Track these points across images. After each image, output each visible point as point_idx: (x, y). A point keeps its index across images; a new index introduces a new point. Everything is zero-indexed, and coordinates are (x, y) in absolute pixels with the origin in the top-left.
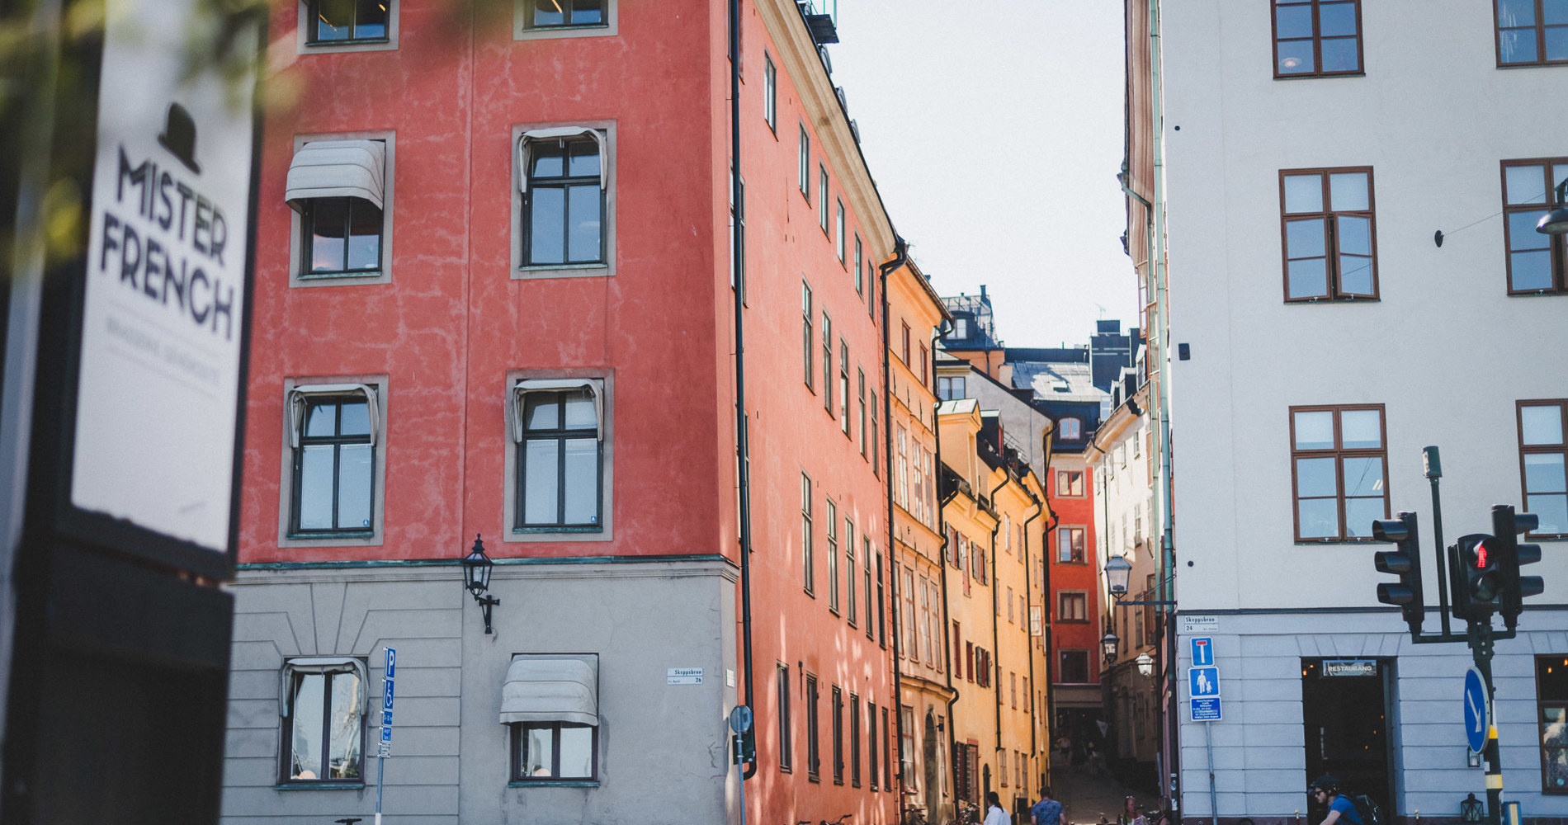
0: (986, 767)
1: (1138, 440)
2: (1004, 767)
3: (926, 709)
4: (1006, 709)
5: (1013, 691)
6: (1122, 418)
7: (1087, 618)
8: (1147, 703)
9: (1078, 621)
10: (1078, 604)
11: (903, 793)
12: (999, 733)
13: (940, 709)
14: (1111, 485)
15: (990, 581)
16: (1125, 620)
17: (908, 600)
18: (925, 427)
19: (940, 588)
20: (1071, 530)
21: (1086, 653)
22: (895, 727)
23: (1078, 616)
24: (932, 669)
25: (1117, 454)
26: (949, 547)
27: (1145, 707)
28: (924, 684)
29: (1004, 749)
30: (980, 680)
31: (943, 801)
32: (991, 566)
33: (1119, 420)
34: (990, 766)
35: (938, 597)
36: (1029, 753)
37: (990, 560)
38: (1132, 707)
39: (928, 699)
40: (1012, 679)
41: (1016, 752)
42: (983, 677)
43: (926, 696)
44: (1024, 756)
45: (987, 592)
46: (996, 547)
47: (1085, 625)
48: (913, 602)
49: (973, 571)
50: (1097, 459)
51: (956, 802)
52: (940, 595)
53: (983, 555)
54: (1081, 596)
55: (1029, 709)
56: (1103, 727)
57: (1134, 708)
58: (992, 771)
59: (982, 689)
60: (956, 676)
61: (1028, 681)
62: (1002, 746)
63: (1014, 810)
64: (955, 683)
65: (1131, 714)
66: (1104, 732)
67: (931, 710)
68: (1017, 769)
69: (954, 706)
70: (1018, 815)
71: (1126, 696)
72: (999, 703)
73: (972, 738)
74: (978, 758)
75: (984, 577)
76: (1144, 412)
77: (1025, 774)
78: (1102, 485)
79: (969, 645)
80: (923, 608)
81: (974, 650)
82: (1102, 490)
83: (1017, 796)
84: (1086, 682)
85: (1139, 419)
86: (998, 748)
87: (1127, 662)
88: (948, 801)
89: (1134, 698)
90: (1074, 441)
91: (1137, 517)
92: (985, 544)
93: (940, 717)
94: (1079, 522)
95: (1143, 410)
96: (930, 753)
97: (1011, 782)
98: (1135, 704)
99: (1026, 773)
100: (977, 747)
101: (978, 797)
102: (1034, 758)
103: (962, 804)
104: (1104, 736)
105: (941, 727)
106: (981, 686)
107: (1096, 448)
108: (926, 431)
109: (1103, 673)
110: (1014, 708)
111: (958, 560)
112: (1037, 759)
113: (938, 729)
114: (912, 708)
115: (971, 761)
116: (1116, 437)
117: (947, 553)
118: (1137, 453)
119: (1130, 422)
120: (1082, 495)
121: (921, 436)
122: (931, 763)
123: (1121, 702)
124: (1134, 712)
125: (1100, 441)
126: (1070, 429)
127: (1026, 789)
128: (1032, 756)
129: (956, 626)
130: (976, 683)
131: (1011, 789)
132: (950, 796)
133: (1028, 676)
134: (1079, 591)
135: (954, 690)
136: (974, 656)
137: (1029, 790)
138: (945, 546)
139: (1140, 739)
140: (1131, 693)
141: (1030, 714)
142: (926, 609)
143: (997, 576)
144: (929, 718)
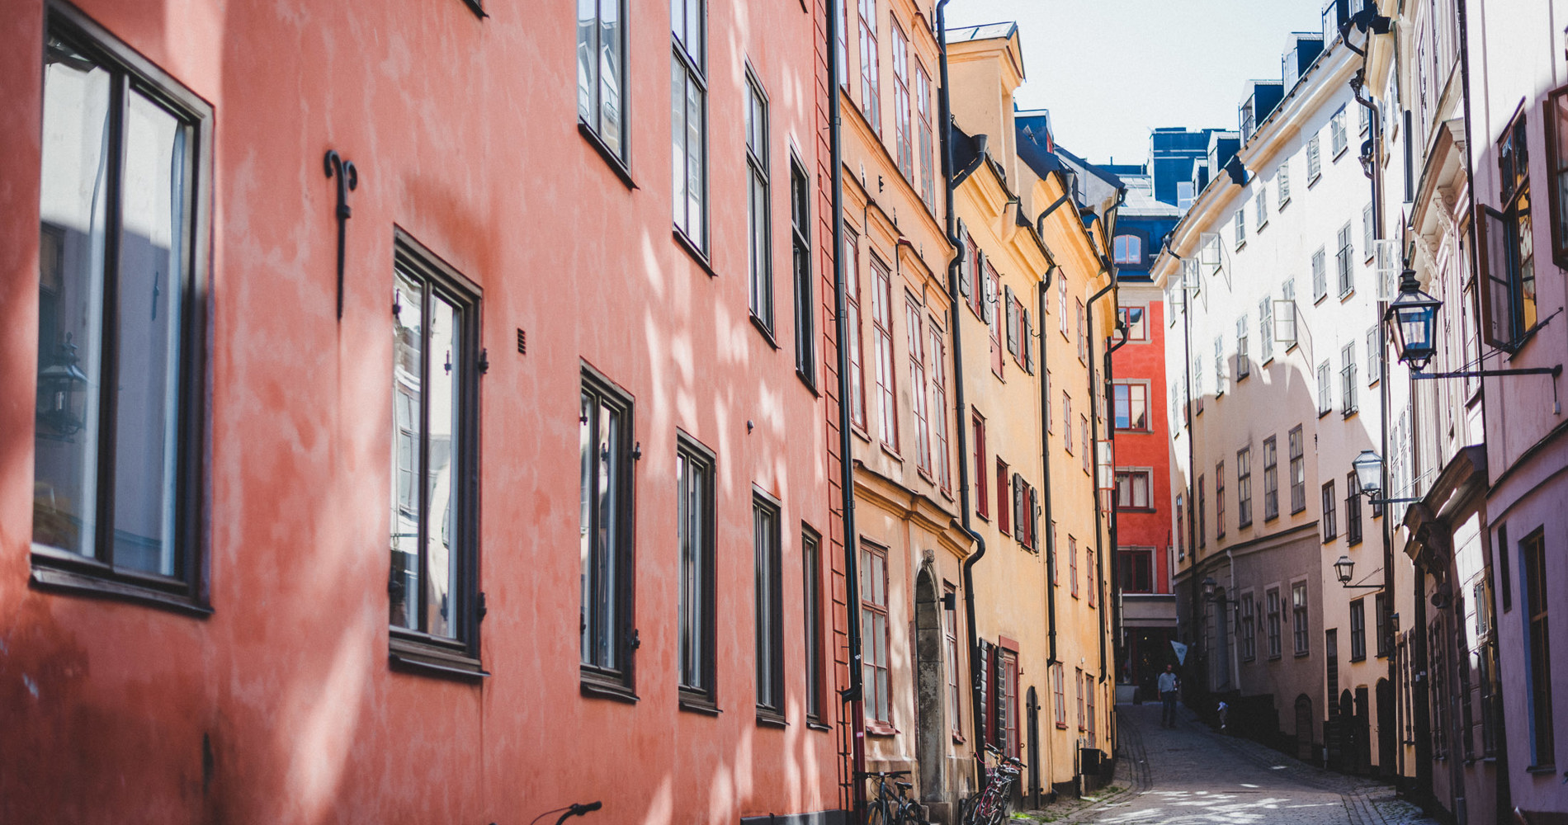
0: (1032, 690)
1: (1242, 222)
2: (1060, 694)
3: (918, 560)
4: (1062, 594)
5: (1073, 568)
6: (1215, 196)
7: (1151, 506)
8: (1259, 607)
9: (1140, 509)
10: (1139, 484)
11: (859, 734)
12: (1052, 634)
13: (946, 568)
14: (1196, 305)
15: (1036, 367)
16: (1220, 490)
17: (877, 324)
18: (919, 14)
19: (947, 339)
20: (1129, 386)
21: (1151, 552)
22: (840, 582)
23: (1140, 502)
24: (932, 485)
25: (1207, 254)
26: (964, 266)
27: (1256, 615)
28: (912, 503)
29: (1060, 664)
30: (1021, 535)
31: (955, 756)
32: (1037, 341)
33: (1211, 200)
34: (1037, 690)
35: (943, 354)
36: (1097, 674)
37: (1037, 331)
38: (1232, 616)
39: (922, 541)
40: (1071, 547)
41: (1079, 670)
42: (1026, 532)
43: (915, 530)
44: (1090, 678)
45: (1032, 385)
46: (1047, 317)
47: (1148, 515)
48: (890, 334)
49: (1008, 337)
50: (1174, 271)
51: (980, 754)
52: (948, 350)
53: (1024, 320)
54: (1144, 475)
55: (1096, 603)
56: (1180, 650)
57: (1237, 618)
58: (1041, 701)
59: (1025, 552)
60: (978, 514)
61: (1095, 555)
62: (1057, 659)
63: (1076, 769)
64: (975, 524)
65: (1232, 626)
66: (1181, 657)
67: (928, 561)
68: (1080, 700)
69: (976, 568)
70: (1083, 776)
71: (1222, 601)
72: (1051, 585)
73: (1008, 636)
74: (1017, 675)
75: (1026, 357)
76: (1254, 177)
77: (1091, 708)
78: (1179, 308)
79: (1002, 467)
80: (913, 357)
81: (1010, 478)
82: (1180, 318)
83: (1081, 746)
84: (1152, 593)
85: (1245, 191)
86: (1052, 661)
87: (1225, 551)
88: (967, 752)
89: (1237, 603)
90: (1133, 266)
91: (1242, 336)
92: (1030, 302)
93: (946, 583)
94: (1140, 375)
95: (1250, 174)
96: (926, 652)
97: (1072, 722)
98: (1237, 611)
99: (1093, 708)
100: (1016, 654)
101: (1019, 746)
102: (1103, 684)
103: (991, 760)
104: (1182, 663)
105: (949, 602)
106: (1023, 546)
107: (1173, 254)
108: (919, 20)
109: (1179, 575)
110: (1074, 596)
111: (981, 305)
112: (1106, 685)
113: (942, 604)
114: (886, 549)
115: (1007, 679)
116: (1206, 227)
117: (961, 276)
118: (1241, 241)
119: (1231, 198)
120: (1144, 339)
121: (910, 27)
122: (928, 675)
123: (1212, 610)
124: (1237, 623)
125: (1178, 244)
126: (1129, 250)
127: (1092, 734)
128: (1102, 680)
129: (979, 424)
130: (1013, 539)
131: (1072, 734)
132: (967, 745)
133: (1094, 548)
134: (1140, 469)
135: (977, 536)
136: (1010, 489)
137: (1097, 735)
138: (957, 261)
139: (1246, 662)
140: (1232, 596)
141: (1097, 611)
142: (918, 362)
143: (1048, 366)
144: (924, 581)
